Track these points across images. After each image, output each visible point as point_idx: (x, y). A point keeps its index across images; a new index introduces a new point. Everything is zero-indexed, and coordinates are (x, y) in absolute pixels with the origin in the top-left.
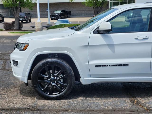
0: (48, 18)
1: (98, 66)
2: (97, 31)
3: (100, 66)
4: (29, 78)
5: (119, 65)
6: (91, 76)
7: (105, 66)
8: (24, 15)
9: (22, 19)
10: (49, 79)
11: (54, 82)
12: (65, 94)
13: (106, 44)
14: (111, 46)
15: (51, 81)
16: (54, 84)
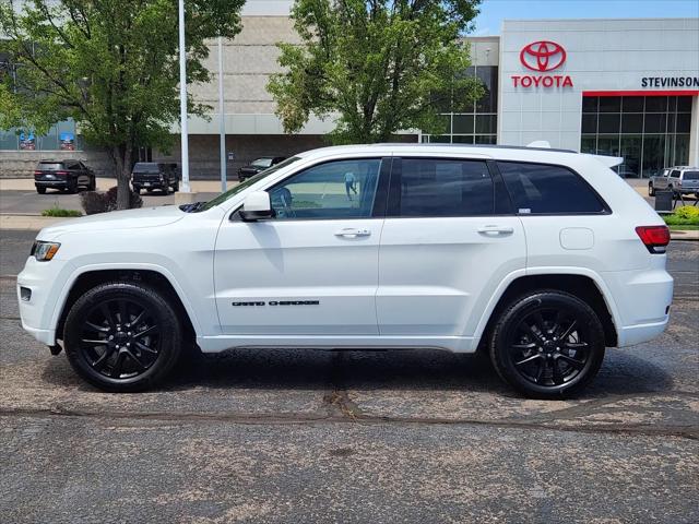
0: (220, 180)
1: (240, 304)
2: (240, 215)
3: (245, 304)
4: (59, 334)
5: (294, 303)
6: (222, 329)
7: (258, 304)
8: (157, 171)
9: (151, 183)
10: (111, 337)
11: (124, 345)
12: (152, 376)
13: (259, 247)
14: (275, 252)
15: (116, 341)
16: (124, 350)
